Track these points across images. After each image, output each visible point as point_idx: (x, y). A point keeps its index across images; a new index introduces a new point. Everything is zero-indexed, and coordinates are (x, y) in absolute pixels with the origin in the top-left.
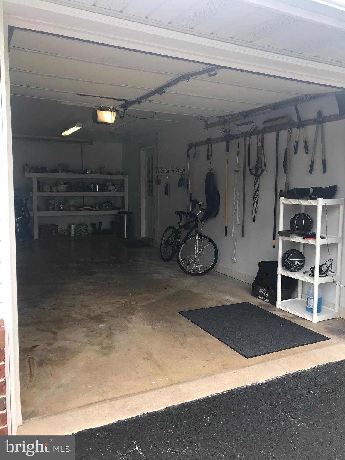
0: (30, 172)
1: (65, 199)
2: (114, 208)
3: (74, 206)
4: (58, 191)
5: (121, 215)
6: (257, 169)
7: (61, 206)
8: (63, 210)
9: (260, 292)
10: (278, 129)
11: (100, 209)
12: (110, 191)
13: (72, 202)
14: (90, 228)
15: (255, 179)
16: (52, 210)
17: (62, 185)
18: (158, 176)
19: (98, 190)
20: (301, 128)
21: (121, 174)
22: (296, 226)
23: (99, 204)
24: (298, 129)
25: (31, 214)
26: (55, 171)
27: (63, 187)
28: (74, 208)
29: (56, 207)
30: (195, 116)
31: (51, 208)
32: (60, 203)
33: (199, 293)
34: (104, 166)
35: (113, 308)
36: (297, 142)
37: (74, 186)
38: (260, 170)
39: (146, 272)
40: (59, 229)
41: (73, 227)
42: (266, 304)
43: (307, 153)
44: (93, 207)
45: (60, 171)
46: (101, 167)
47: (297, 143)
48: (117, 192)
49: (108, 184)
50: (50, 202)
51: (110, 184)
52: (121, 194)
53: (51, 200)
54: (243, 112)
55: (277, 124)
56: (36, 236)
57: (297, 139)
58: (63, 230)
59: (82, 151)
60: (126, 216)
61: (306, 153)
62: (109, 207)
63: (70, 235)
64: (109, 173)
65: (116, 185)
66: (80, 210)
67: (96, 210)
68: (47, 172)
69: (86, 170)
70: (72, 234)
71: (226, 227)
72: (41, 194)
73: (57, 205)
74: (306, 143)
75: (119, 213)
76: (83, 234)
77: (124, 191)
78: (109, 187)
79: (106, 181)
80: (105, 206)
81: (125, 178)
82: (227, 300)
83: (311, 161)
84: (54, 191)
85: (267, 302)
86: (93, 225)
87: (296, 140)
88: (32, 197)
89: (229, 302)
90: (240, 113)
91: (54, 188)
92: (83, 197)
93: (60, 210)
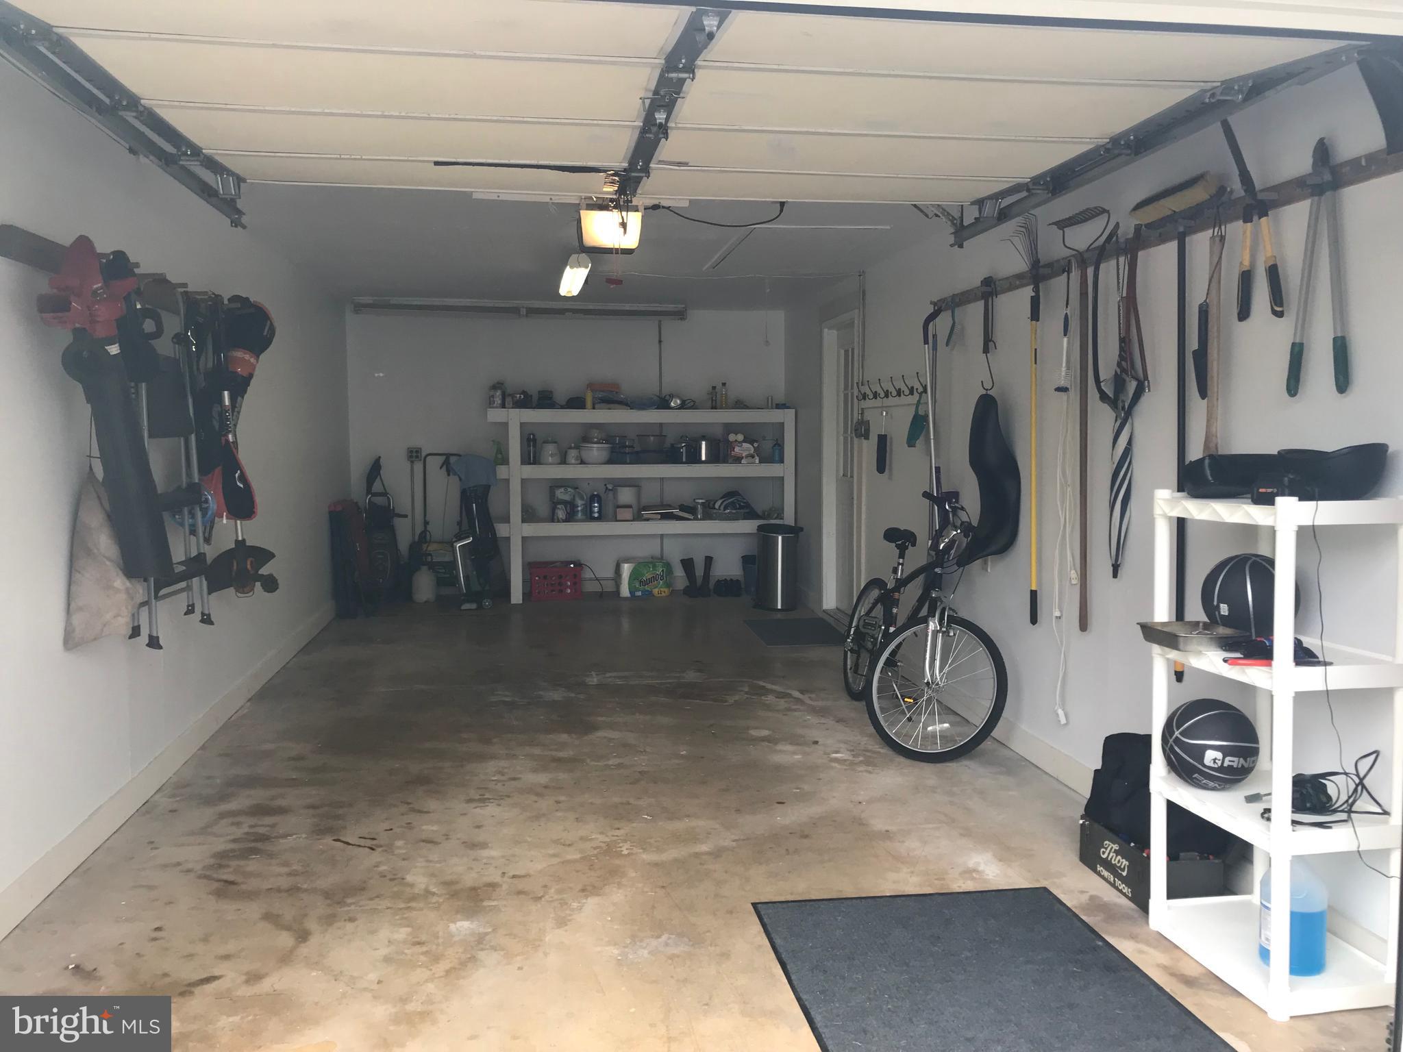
0: (503, 406)
1: (606, 485)
2: (751, 514)
3: (629, 506)
4: (582, 462)
5: (765, 535)
6: (1119, 383)
7: (595, 507)
8: (599, 519)
9: (1104, 853)
10: (1181, 229)
11: (707, 516)
12: (738, 460)
13: (626, 496)
14: (679, 572)
15: (1116, 421)
16: (564, 518)
17: (595, 445)
18: (863, 409)
19: (703, 458)
20: (1255, 218)
21: (777, 405)
22: (1218, 607)
23: (703, 501)
24: (1245, 221)
25: (502, 530)
26: (576, 403)
27: (596, 451)
28: (627, 514)
29: (579, 509)
30: (915, 206)
31: (561, 514)
32: (593, 498)
33: (887, 831)
34: (724, 384)
35: (555, 861)
36: (1244, 272)
37: (629, 447)
38: (1132, 386)
39: (765, 733)
40: (587, 574)
41: (626, 569)
42: (1115, 904)
43: (1279, 315)
44: (689, 511)
45: (589, 403)
46: (714, 388)
47: (1246, 279)
48: (760, 462)
49: (732, 437)
50: (560, 494)
51: (740, 437)
52: (773, 470)
53: (562, 490)
54: (1042, 176)
55: (1177, 211)
56: (517, 596)
57: (1247, 263)
58: (597, 579)
59: (660, 342)
60: (780, 538)
61: (1275, 313)
62: (734, 511)
63: (619, 594)
64: (740, 405)
65: (757, 441)
66: (648, 520)
67: (696, 519)
68: (552, 405)
69: (667, 398)
70: (625, 591)
71: (1036, 591)
72: (530, 471)
73: (583, 502)
74: (1273, 273)
75: (760, 528)
76: (656, 591)
77: (782, 461)
78: (737, 449)
79: (730, 428)
80: (720, 507)
81: (787, 417)
82: (969, 872)
83: (1294, 344)
84: (573, 461)
85: (1124, 894)
86: (688, 564)
87: (1241, 263)
88: (507, 481)
89: (973, 879)
90: (1036, 180)
91: (572, 454)
92: (662, 479)
93: (591, 518)
